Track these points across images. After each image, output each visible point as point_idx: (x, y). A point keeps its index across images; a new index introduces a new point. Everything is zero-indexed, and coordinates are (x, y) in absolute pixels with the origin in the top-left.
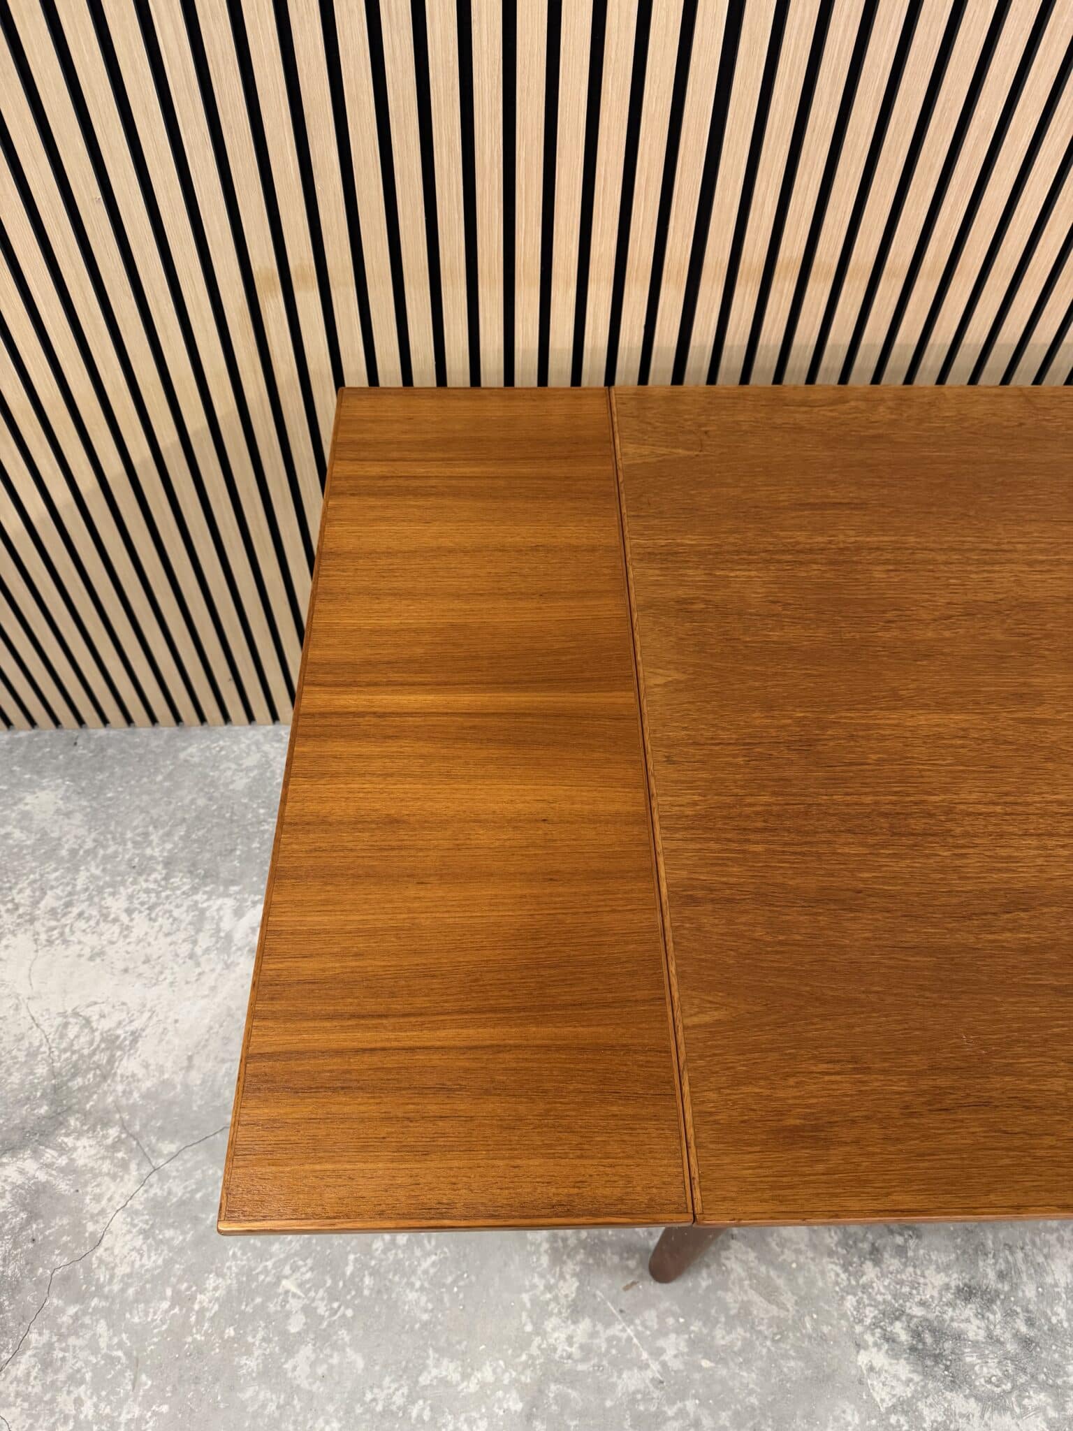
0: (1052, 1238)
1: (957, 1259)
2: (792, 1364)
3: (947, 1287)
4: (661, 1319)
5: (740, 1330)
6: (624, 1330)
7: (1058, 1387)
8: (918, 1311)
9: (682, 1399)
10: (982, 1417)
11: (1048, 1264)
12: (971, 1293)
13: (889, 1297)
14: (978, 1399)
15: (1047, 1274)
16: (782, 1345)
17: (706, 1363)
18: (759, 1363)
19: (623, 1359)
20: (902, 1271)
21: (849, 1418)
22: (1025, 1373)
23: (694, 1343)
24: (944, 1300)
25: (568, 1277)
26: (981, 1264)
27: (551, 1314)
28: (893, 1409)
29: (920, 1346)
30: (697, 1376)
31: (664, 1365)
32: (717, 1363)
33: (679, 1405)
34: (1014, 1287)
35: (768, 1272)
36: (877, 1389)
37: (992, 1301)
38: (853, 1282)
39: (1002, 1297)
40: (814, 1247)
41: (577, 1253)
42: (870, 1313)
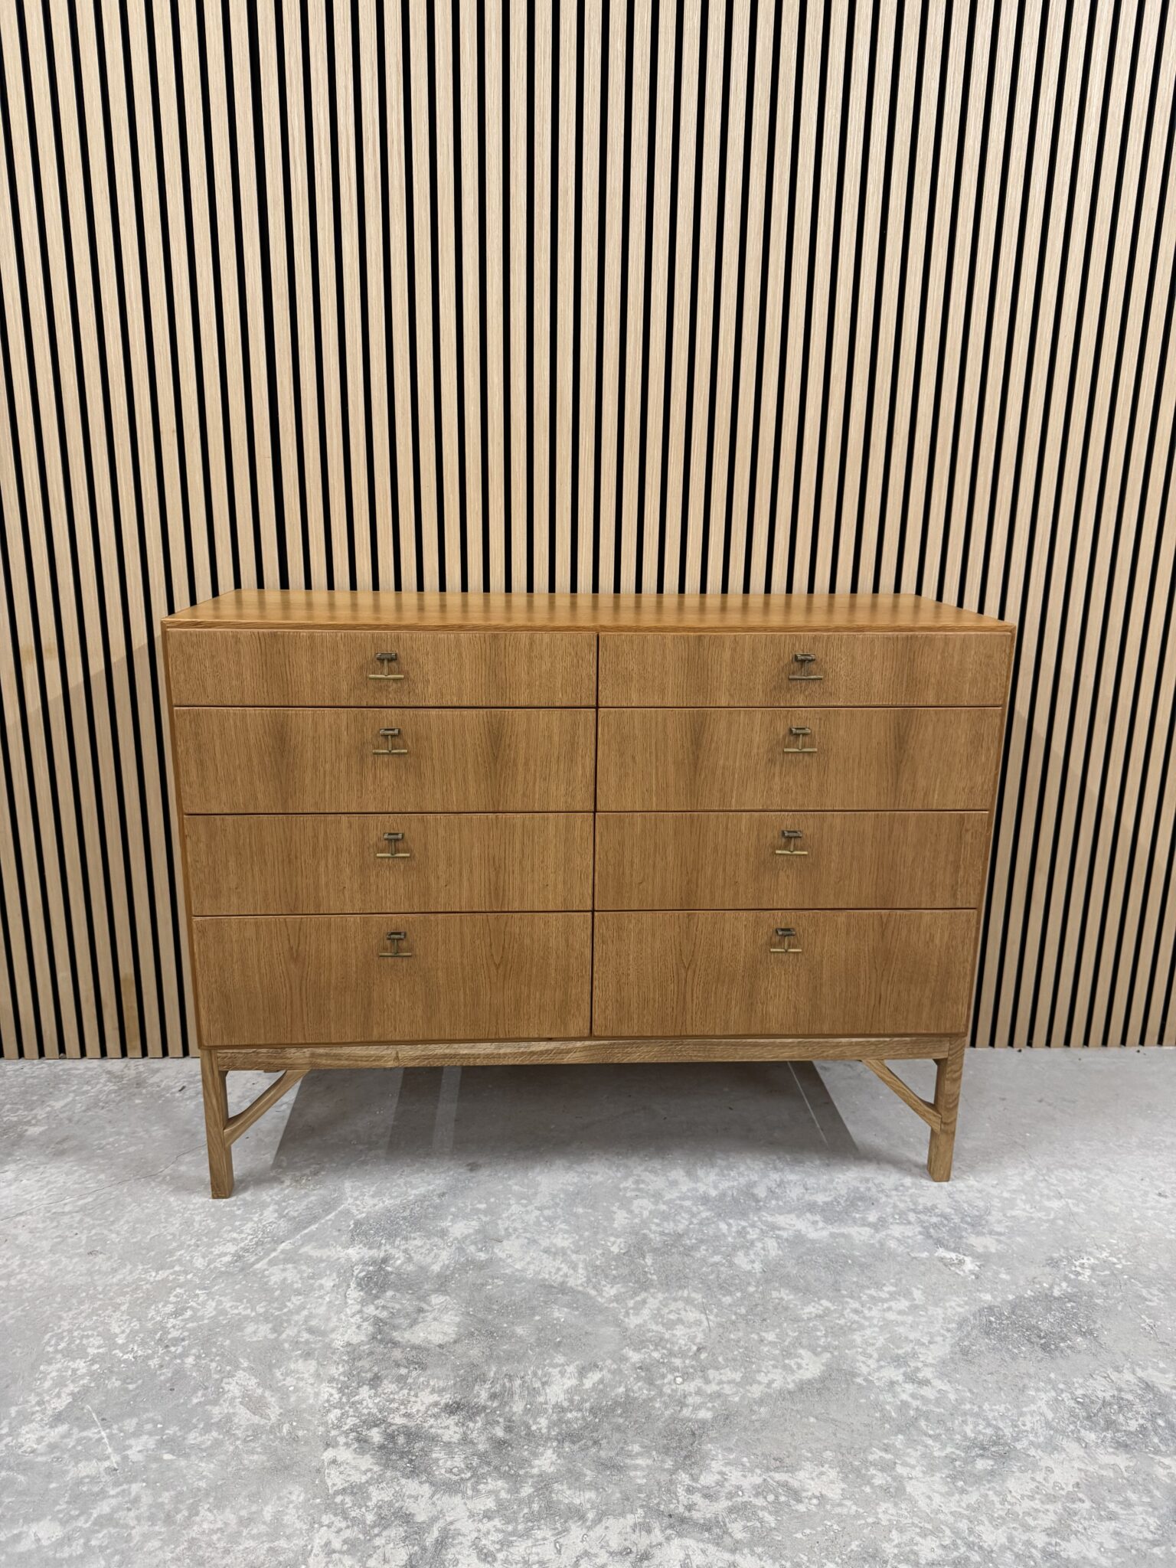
0: (555, 1371)
1: (455, 1384)
2: (256, 1457)
3: (436, 1404)
4: (140, 1425)
5: (215, 1434)
6: (99, 1432)
7: (519, 1475)
8: (398, 1420)
9: (130, 1482)
10: (433, 1496)
11: (543, 1389)
12: (458, 1407)
13: (376, 1410)
14: (432, 1484)
15: (540, 1395)
16: (252, 1444)
17: (167, 1457)
18: (223, 1457)
19: (87, 1451)
20: (398, 1392)
21: (294, 1498)
22: (489, 1464)
23: (161, 1443)
24: (429, 1412)
25: (63, 1395)
26: (477, 1387)
27: (32, 1421)
28: (344, 1491)
29: (391, 1445)
30: (154, 1466)
31: (125, 1458)
32: (179, 1456)
33: (125, 1486)
34: (503, 1404)
35: (264, 1392)
36: (332, 1476)
37: (475, 1414)
38: (344, 1400)
39: (488, 1411)
40: (317, 1375)
41: (83, 1379)
42: (350, 1422)
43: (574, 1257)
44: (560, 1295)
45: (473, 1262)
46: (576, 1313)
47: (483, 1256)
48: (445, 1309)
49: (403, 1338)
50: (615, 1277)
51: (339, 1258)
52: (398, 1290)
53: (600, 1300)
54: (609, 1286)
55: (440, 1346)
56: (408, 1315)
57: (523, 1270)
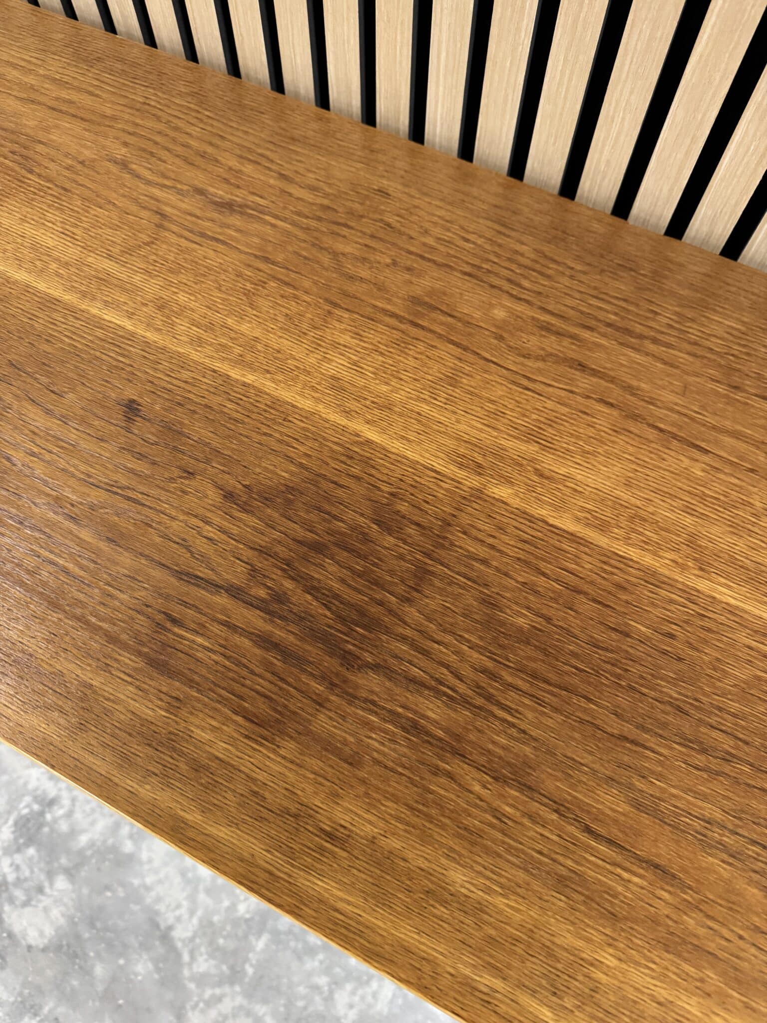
43: (202, 897)
44: (157, 943)
45: (114, 849)
46: (156, 976)
47: (128, 847)
48: (57, 901)
49: (9, 917)
50: (218, 949)
51: (19, 777)
52: (38, 851)
53: (186, 972)
54: (205, 957)
55: (29, 948)
56: (27, 891)
57: (148, 889)
